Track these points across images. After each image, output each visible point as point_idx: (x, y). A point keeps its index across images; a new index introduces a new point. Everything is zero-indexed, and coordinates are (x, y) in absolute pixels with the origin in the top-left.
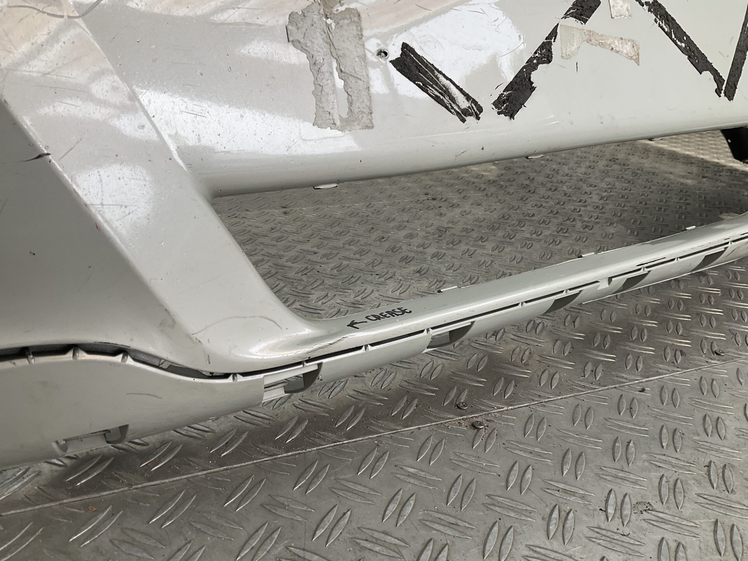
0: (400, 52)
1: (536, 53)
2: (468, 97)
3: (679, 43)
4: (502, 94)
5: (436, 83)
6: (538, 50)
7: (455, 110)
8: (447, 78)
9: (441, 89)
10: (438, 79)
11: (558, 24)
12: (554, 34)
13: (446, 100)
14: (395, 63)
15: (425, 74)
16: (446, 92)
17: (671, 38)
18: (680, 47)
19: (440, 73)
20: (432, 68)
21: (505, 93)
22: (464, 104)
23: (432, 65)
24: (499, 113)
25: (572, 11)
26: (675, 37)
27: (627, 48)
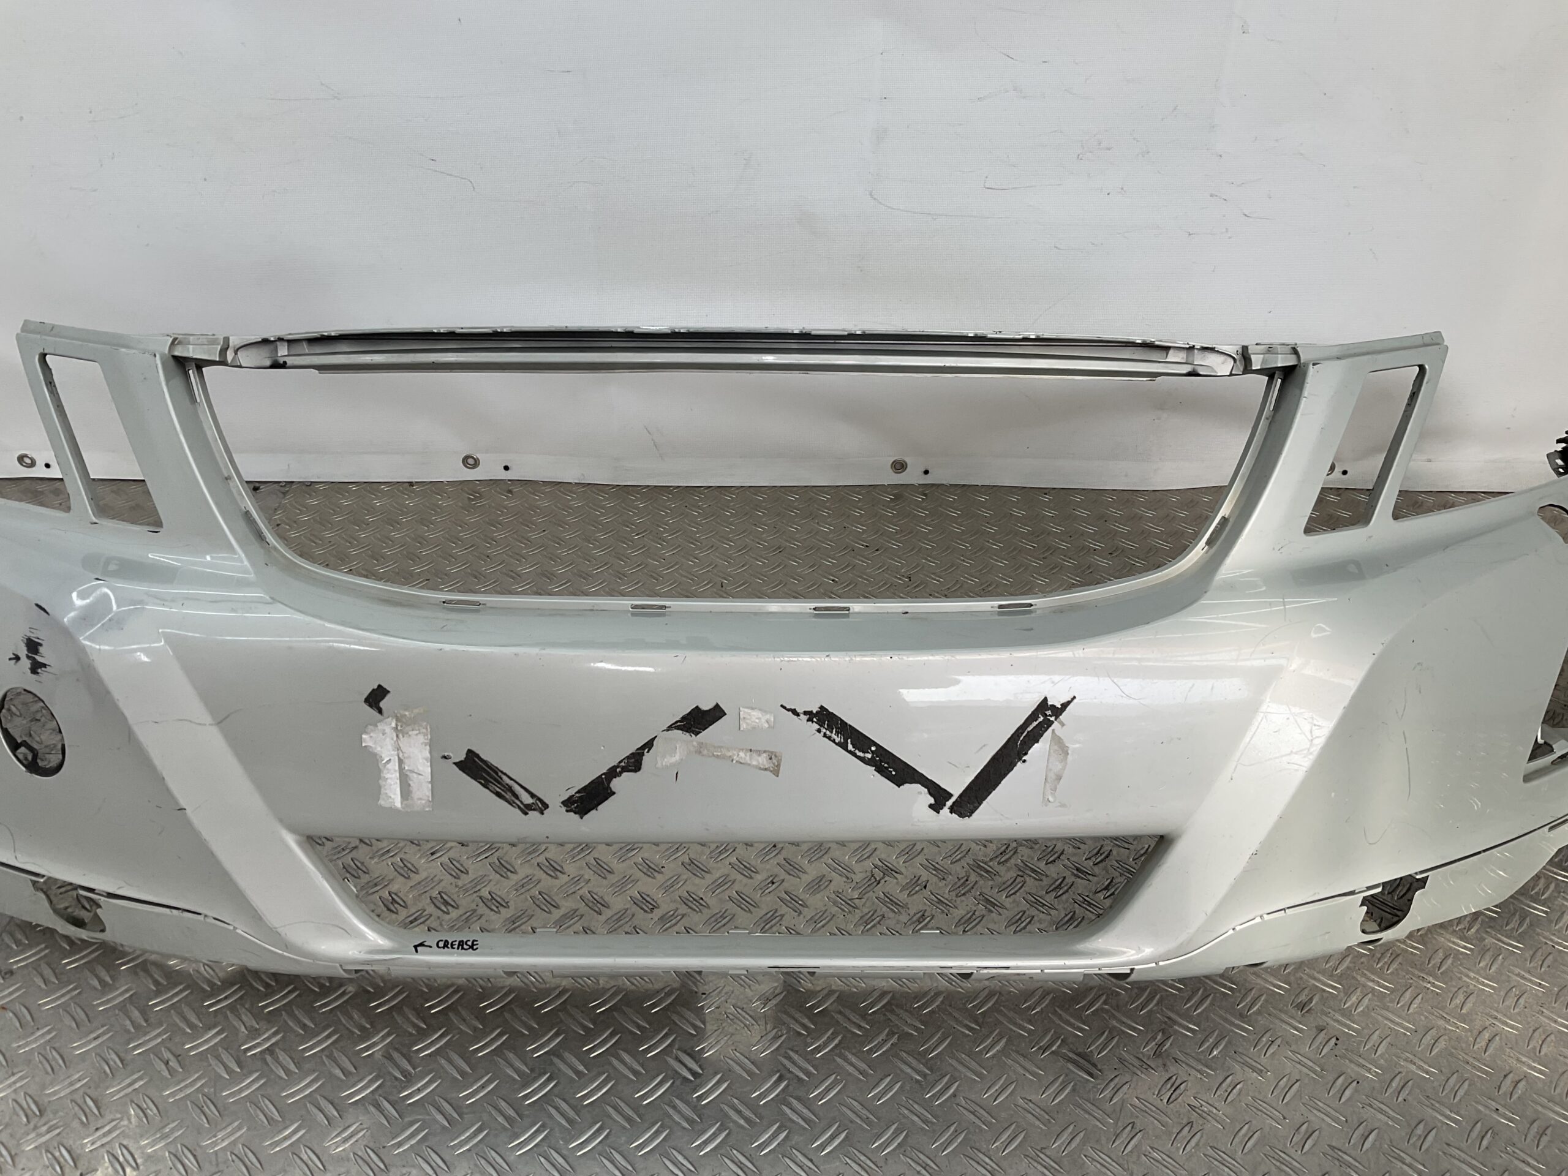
0: (465, 756)
1: (620, 762)
2: (533, 795)
3: (861, 754)
4: (573, 796)
5: (499, 782)
6: (624, 759)
7: (517, 804)
8: (511, 779)
9: (505, 787)
10: (501, 779)
11: (656, 737)
12: (649, 745)
13: (508, 796)
14: (459, 765)
15: (488, 774)
16: (510, 789)
17: (846, 749)
18: (862, 759)
19: (505, 774)
20: (496, 770)
21: (577, 795)
22: (528, 800)
23: (497, 768)
24: (567, 811)
25: (679, 724)
26: (853, 747)
27: (763, 760)
